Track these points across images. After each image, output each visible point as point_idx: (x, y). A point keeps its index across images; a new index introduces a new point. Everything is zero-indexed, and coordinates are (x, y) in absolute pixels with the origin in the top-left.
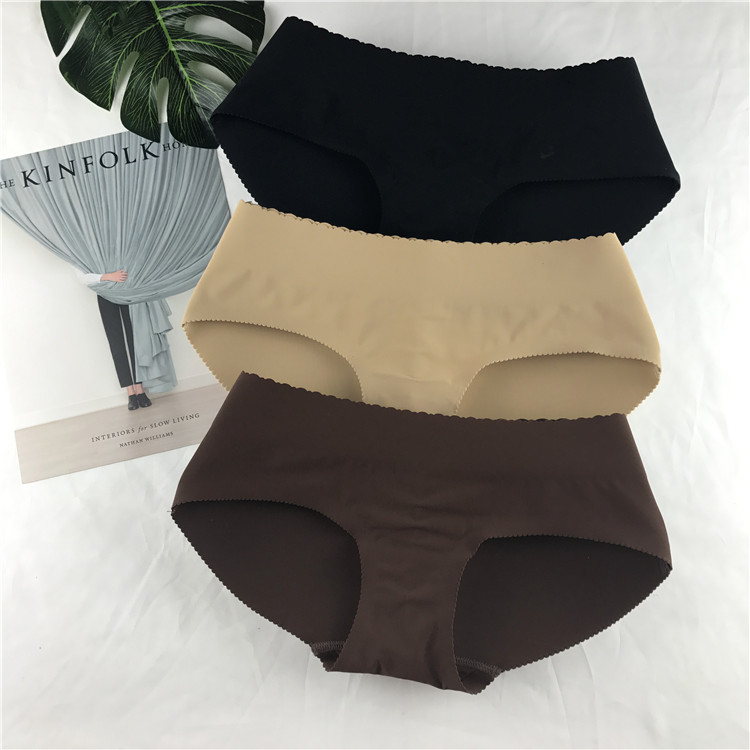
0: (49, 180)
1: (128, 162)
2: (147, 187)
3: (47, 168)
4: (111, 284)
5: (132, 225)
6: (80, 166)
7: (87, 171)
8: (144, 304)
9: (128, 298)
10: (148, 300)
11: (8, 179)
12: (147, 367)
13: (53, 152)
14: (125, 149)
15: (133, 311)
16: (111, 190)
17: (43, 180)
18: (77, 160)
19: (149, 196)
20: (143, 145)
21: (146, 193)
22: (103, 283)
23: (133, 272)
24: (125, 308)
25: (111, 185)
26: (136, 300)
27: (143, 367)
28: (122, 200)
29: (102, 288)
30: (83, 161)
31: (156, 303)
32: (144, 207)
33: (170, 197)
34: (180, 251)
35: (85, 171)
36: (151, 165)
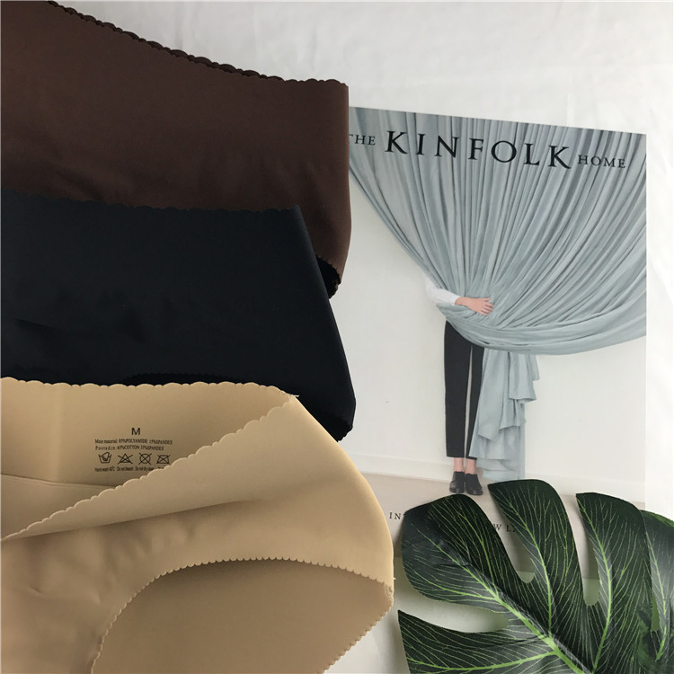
0: (420, 152)
1: (528, 162)
2: (546, 203)
3: (422, 136)
4: (468, 313)
5: (515, 244)
6: (465, 148)
7: (472, 157)
8: (505, 353)
9: (486, 338)
10: (513, 350)
11: (369, 133)
12: (488, 440)
13: (434, 119)
14: (529, 146)
15: (489, 358)
16: (498, 190)
17: (413, 150)
18: (463, 139)
19: (545, 214)
20: (553, 148)
21: (543, 209)
22: (458, 308)
23: (501, 306)
24: (479, 351)
25: (498, 185)
26: (495, 345)
27: (482, 438)
28: (510, 207)
29: (455, 315)
30: (470, 142)
31: (522, 357)
32: (535, 225)
33: (573, 224)
34: (570, 299)
35: (469, 156)
36: (556, 176)
